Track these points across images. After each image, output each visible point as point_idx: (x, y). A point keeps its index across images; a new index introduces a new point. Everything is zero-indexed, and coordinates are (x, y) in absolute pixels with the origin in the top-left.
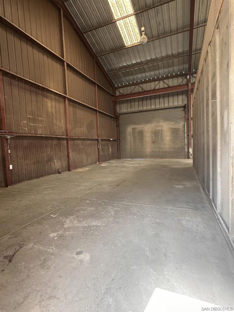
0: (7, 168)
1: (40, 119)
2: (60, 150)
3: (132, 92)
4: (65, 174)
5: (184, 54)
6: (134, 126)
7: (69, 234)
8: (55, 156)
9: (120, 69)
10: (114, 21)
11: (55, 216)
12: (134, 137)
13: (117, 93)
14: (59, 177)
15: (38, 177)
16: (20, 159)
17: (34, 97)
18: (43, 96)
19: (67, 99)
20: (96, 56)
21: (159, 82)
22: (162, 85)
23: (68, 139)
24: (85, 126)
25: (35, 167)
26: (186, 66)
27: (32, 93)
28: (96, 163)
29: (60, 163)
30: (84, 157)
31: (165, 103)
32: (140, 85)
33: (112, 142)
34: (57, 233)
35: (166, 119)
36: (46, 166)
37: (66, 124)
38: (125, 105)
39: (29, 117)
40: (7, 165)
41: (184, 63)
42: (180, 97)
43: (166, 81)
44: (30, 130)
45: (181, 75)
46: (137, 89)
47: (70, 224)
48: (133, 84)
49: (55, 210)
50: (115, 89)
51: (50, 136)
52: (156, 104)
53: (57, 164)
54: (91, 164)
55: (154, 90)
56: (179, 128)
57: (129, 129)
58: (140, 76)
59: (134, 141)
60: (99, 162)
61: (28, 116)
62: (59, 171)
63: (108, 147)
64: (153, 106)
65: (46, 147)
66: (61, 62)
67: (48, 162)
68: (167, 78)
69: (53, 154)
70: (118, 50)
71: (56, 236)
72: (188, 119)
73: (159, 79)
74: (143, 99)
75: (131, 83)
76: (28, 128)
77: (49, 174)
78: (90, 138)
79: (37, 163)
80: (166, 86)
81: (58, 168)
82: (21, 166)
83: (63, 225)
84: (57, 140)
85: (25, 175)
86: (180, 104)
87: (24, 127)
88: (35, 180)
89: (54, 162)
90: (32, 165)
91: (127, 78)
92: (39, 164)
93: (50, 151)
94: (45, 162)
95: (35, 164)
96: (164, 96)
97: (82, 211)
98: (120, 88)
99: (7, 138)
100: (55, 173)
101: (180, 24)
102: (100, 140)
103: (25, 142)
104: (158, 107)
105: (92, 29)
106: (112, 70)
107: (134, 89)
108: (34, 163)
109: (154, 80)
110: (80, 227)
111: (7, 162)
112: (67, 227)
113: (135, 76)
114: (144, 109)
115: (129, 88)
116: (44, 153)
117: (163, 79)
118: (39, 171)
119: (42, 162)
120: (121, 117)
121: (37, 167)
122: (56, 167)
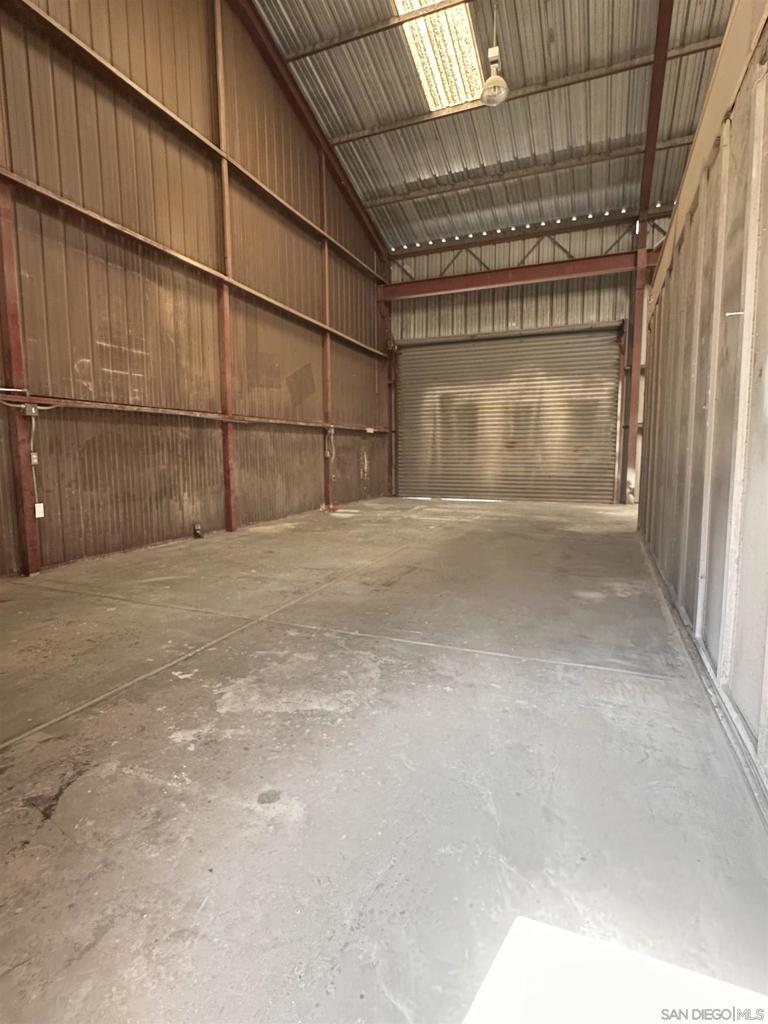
0: (28, 513)
1: (137, 354)
2: (202, 459)
3: (449, 272)
4: (217, 540)
5: (628, 145)
6: (449, 390)
7: (233, 736)
8: (184, 479)
9: (409, 191)
10: (396, 21)
11: (188, 676)
12: (446, 422)
13: (396, 276)
14: (193, 549)
15: (125, 546)
16: (70, 485)
17: (116, 276)
18: (150, 275)
19: (226, 287)
20: (328, 144)
21: (538, 243)
22: (546, 252)
23: (227, 423)
24: (284, 382)
25: (118, 513)
26: (635, 189)
27: (109, 264)
28: (315, 508)
29: (198, 503)
30: (280, 485)
31: (556, 315)
32: (474, 250)
33: (373, 439)
34: (194, 732)
35: (556, 370)
36: (154, 510)
37: (223, 373)
38: (420, 315)
39: (101, 346)
40: (27, 505)
41: (626, 179)
42: (607, 297)
43: (562, 239)
44: (104, 390)
45: (615, 220)
46: (464, 262)
47: (236, 705)
48: (451, 246)
49: (185, 657)
50: (387, 259)
51: (168, 412)
52: (525, 315)
53: (190, 506)
54: (300, 511)
55: (522, 270)
56: (598, 400)
57: (432, 398)
58: (473, 219)
59: (445, 439)
60: (327, 503)
61: (98, 343)
62: (195, 531)
63: (359, 457)
64: (514, 324)
65: (154, 450)
66: (212, 159)
67: (161, 498)
68: (568, 228)
69: (178, 472)
70: (405, 124)
71: (192, 742)
72: (628, 373)
73: (538, 233)
74: (479, 298)
75: (444, 241)
76: (96, 384)
77: (165, 537)
78: (301, 424)
79: (124, 501)
80: (561, 256)
81: (193, 518)
82: (72, 509)
83: (213, 706)
84: (191, 426)
85: (85, 539)
86: (607, 318)
87: (84, 379)
88: (117, 554)
89: (180, 500)
90: (109, 507)
91: (431, 223)
92: (129, 505)
93: (166, 461)
94: (151, 499)
95: (117, 502)
96: (552, 290)
97: (275, 664)
98: (404, 256)
99: (27, 414)
100: (183, 535)
101: (623, 42)
102: (333, 431)
103: (87, 430)
104: (529, 325)
105: (318, 47)
106: (382, 194)
107: (453, 261)
108: (114, 501)
109: (522, 235)
110: (270, 716)
111: (26, 494)
112: (228, 713)
113: (457, 219)
114: (482, 331)
115: (435, 258)
116: (149, 465)
117: (552, 231)
118: (131, 527)
119: (141, 500)
120: (406, 357)
121: (125, 513)
122: (185, 514)
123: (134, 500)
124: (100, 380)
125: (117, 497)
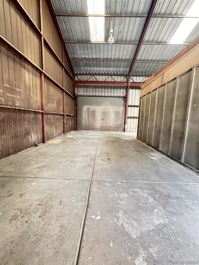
1: (18, 90)
2: (37, 123)
3: (89, 80)
4: (41, 146)
5: (129, 60)
6: (89, 107)
8: (32, 129)
9: (82, 59)
12: (88, 114)
13: (76, 79)
15: (15, 152)
17: (11, 64)
19: (43, 74)
20: (64, 42)
21: (108, 77)
22: (110, 79)
23: (43, 113)
24: (55, 102)
25: (13, 142)
26: (128, 69)
27: (9, 58)
28: (62, 135)
29: (36, 136)
30: (54, 129)
31: (112, 93)
32: (95, 76)
33: (72, 117)
35: (112, 104)
36: (24, 140)
37: (42, 99)
38: (82, 89)
39: (6, 86)
41: (127, 67)
42: (122, 90)
43: (113, 77)
44: (8, 101)
45: (123, 75)
46: (92, 79)
48: (89, 74)
50: (74, 75)
52: (106, 92)
53: (34, 137)
54: (58, 136)
55: (105, 82)
56: (120, 111)
57: (85, 108)
58: (95, 69)
59: (88, 118)
60: (64, 133)
61: (5, 85)
62: (35, 144)
63: (69, 121)
64: (103, 94)
65: (23, 121)
67: (26, 136)
68: (114, 75)
69: (31, 127)
70: (84, 42)
72: (126, 106)
73: (108, 75)
74: (96, 87)
75: (88, 73)
76: (5, 99)
77: (27, 148)
78: (59, 113)
79: (15, 138)
80: (113, 81)
81: (34, 141)
84: (33, 114)
85: (2, 152)
86: (122, 95)
87: (1, 97)
88: (13, 155)
89: (31, 136)
90: (10, 140)
91: (86, 68)
92: (16, 139)
93: (27, 124)
94: (23, 136)
96: (111, 88)
98: (78, 75)
100: (32, 146)
101: (133, 38)
102: (65, 115)
103: (2, 114)
104: (106, 94)
106: (75, 58)
107: (90, 78)
108: (12, 138)
109: (105, 75)
113: (92, 68)
114: (96, 94)
115: (86, 76)
116: (22, 126)
117: (111, 75)
118: (17, 145)
119: (20, 137)
120: (79, 98)
121: (15, 142)
122: (33, 140)
123: (18, 137)
124: (6, 98)
125: (12, 137)
